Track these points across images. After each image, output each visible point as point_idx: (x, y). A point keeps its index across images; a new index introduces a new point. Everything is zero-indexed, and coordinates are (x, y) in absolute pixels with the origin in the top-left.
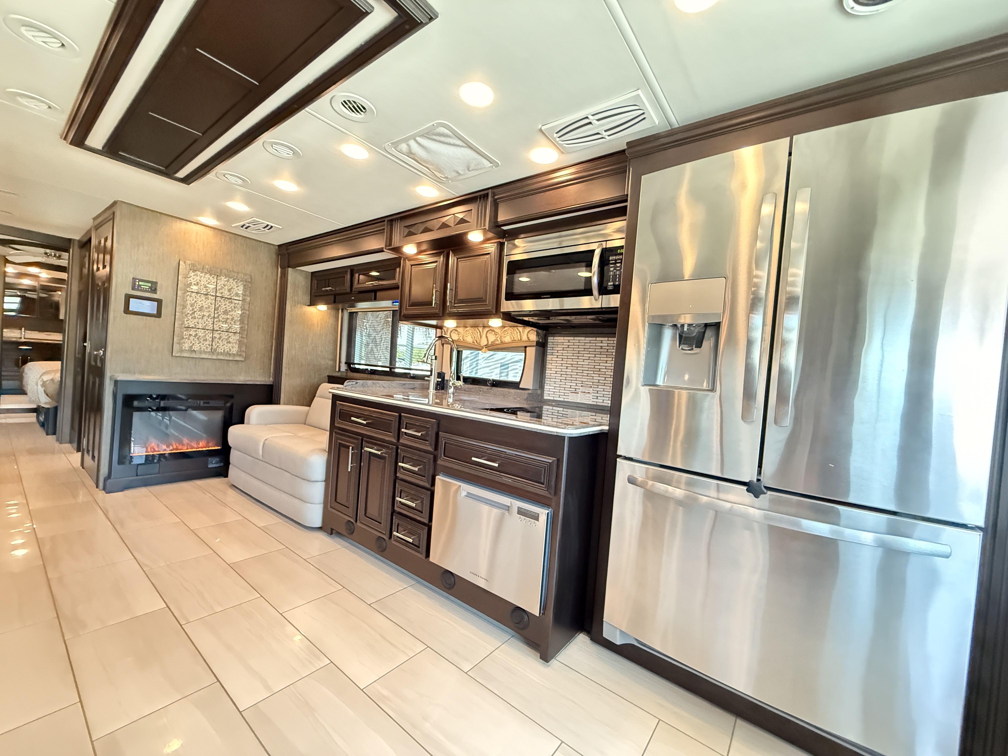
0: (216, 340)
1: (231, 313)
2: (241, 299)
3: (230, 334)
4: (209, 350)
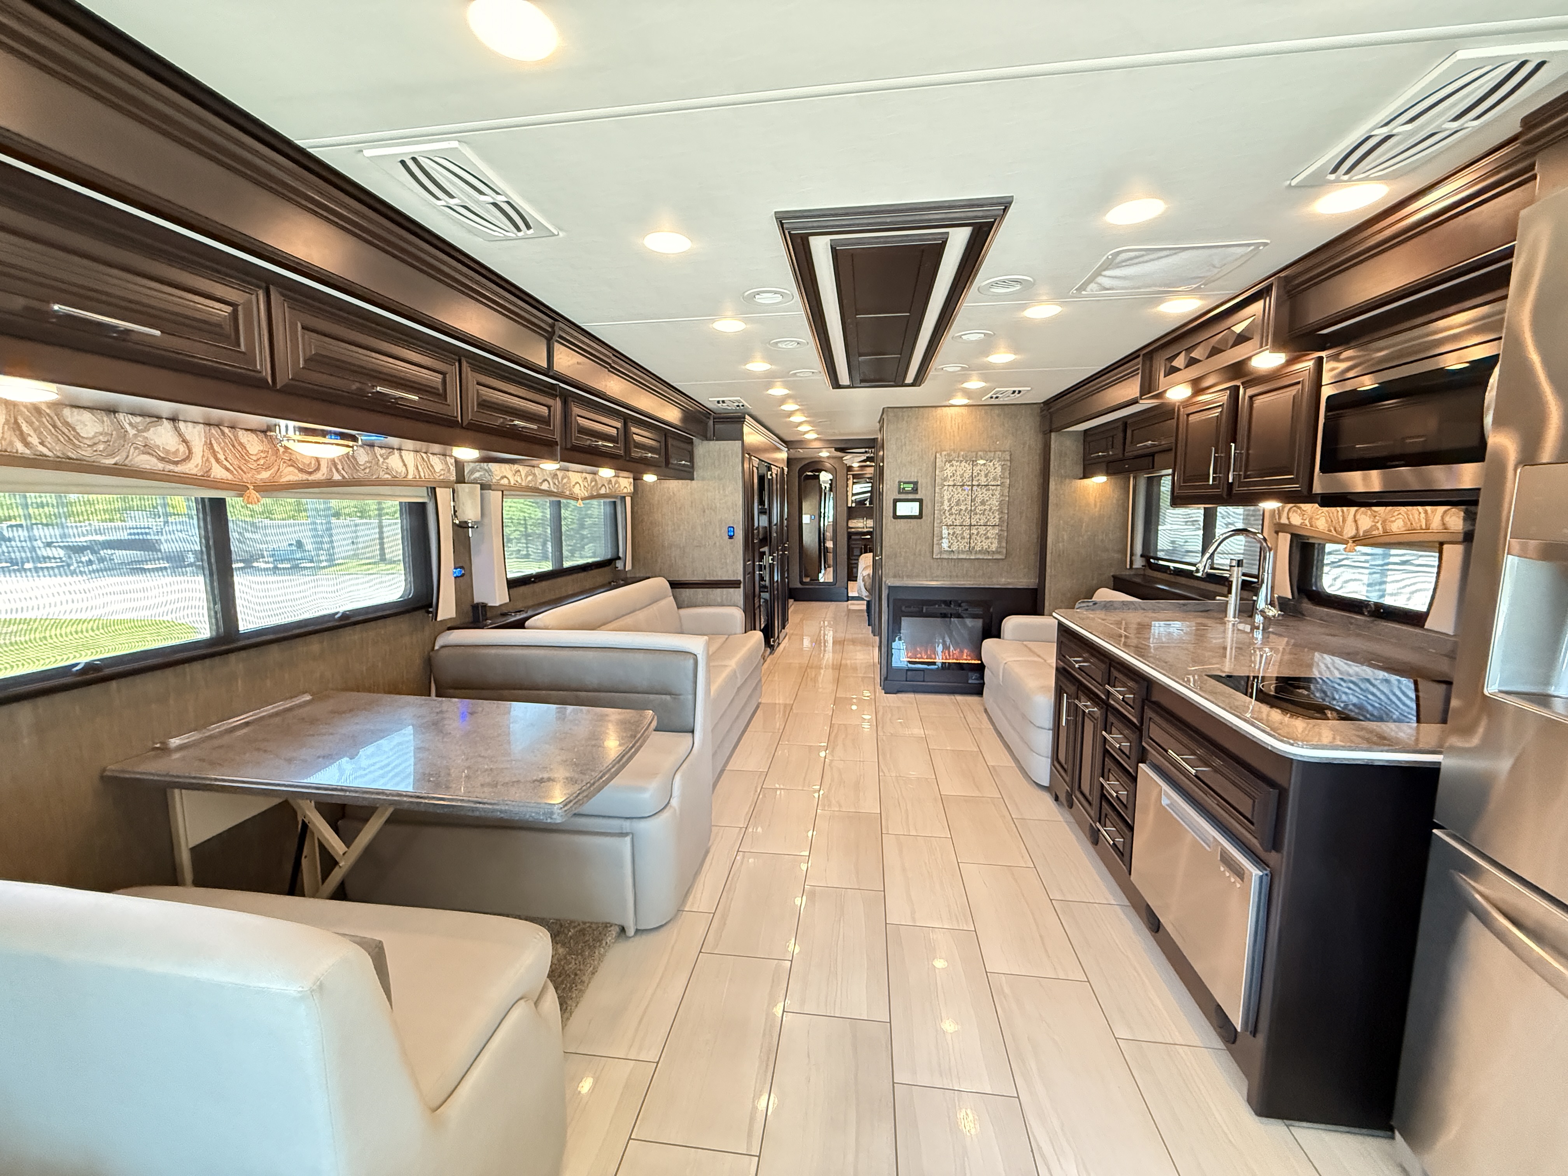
0: (974, 537)
1: (989, 503)
2: (999, 483)
3: (989, 528)
4: (967, 548)
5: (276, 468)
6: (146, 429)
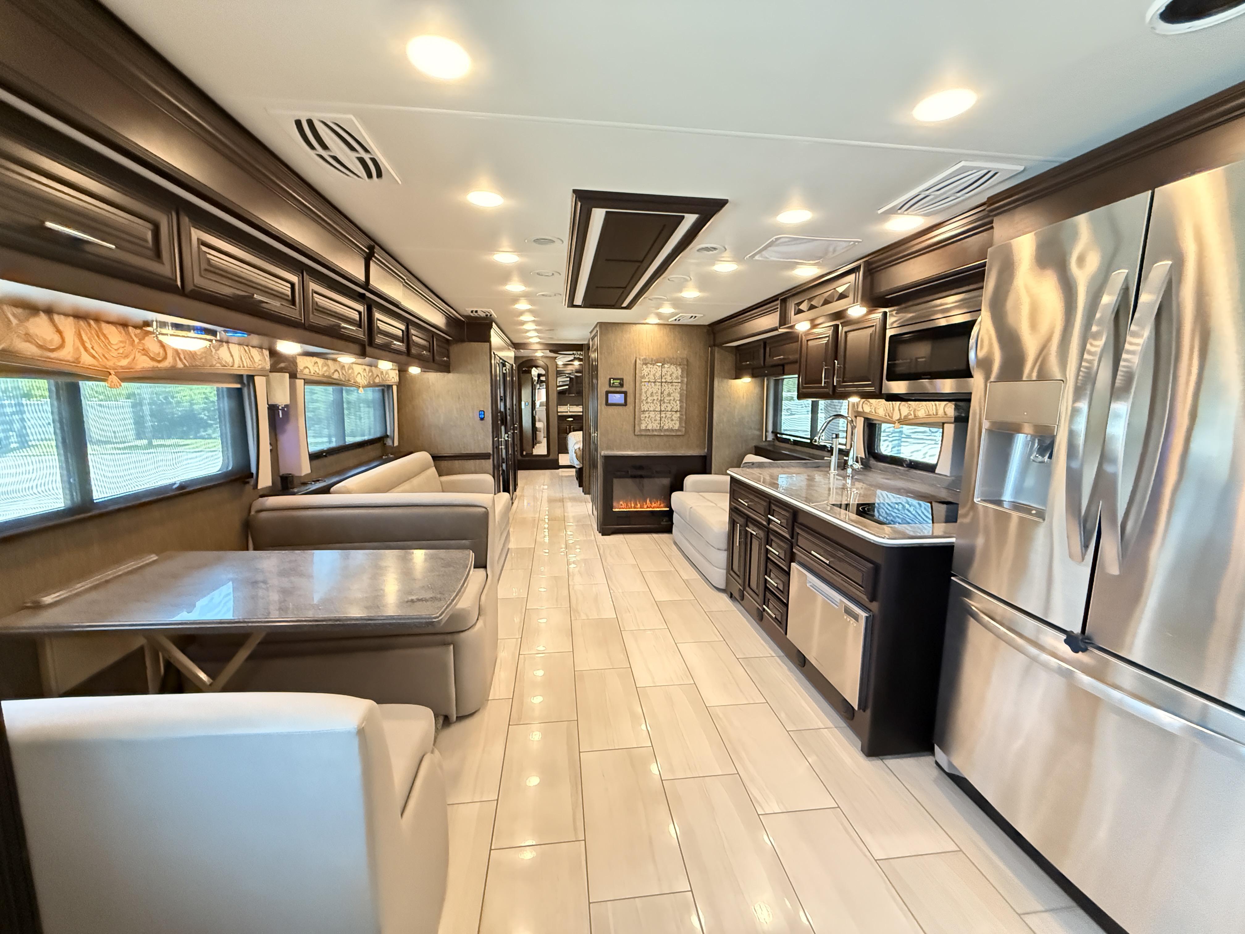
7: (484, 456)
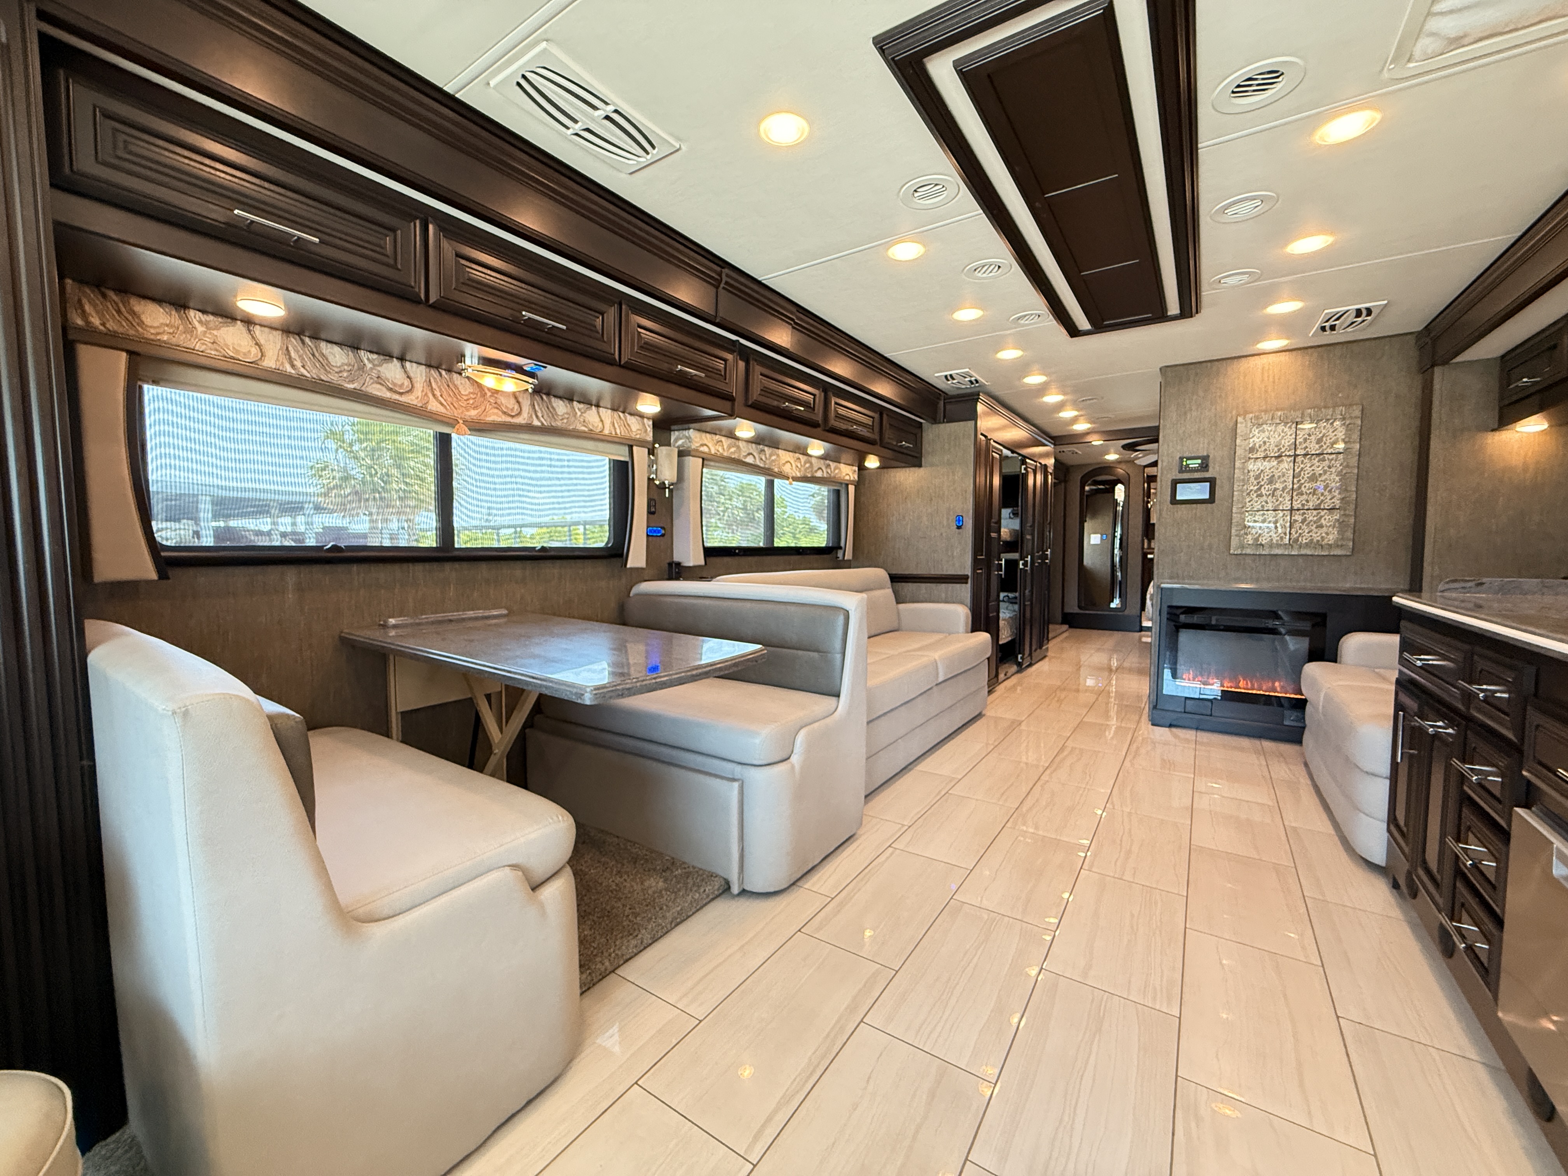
0: (1297, 525)
2: (1341, 450)
3: (1323, 513)
4: (1286, 541)
5: (483, 408)
6: (380, 365)
7: (960, 579)
